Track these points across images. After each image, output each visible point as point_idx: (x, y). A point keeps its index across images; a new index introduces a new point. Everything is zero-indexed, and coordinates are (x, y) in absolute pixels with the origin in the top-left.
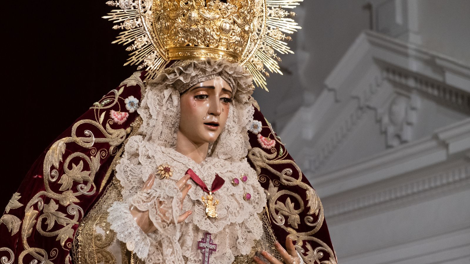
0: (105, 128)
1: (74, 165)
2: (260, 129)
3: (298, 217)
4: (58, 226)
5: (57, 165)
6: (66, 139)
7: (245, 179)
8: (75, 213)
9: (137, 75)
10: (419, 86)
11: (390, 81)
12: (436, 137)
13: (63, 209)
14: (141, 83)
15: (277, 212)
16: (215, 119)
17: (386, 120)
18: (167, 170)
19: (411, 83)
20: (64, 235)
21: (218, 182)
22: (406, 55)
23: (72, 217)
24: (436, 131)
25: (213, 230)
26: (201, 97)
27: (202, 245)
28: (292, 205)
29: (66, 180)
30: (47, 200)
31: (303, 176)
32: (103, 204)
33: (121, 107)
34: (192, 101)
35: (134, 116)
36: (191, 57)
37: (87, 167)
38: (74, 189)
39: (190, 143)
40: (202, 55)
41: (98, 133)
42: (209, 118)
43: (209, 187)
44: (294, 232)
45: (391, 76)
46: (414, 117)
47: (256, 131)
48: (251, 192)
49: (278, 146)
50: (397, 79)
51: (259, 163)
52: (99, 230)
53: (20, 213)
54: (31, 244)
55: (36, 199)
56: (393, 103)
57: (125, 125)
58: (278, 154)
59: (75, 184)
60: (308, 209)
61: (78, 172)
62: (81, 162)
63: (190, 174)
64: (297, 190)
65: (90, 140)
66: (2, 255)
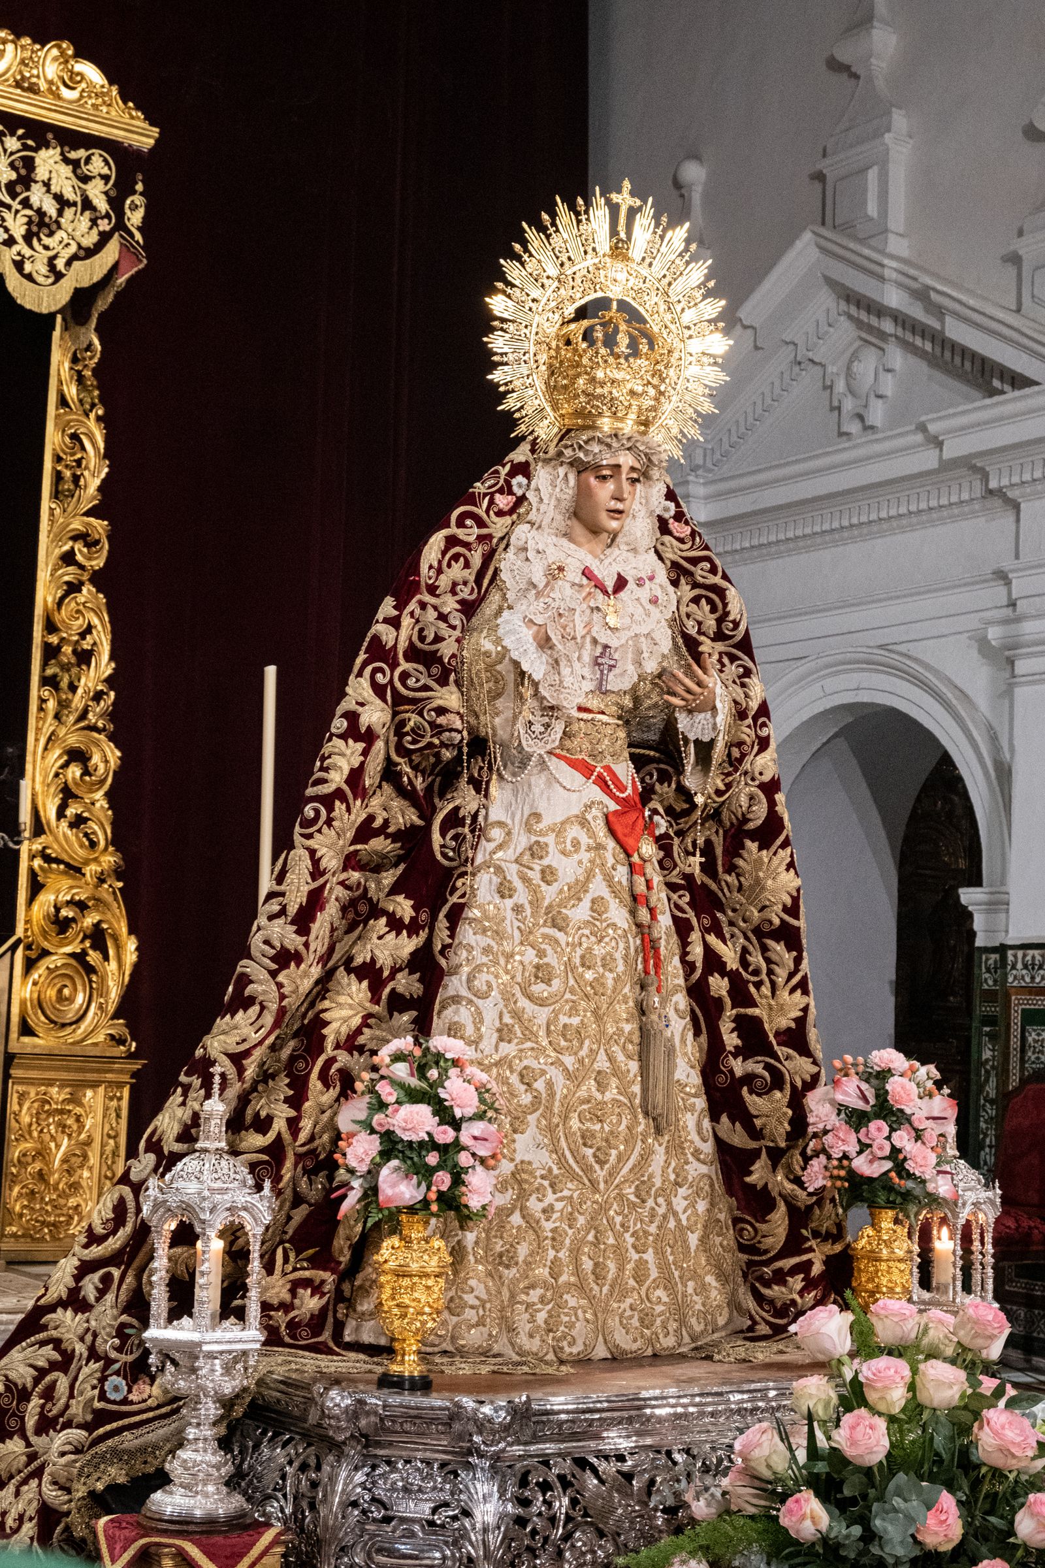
0: (488, 516)
1: (453, 563)
2: (672, 513)
3: (713, 623)
4: (438, 639)
5: (435, 564)
6: (444, 532)
7: (651, 578)
8: (457, 622)
9: (525, 447)
10: (900, 332)
11: (850, 317)
12: (922, 428)
13: (443, 617)
14: (531, 459)
15: (688, 616)
16: (620, 506)
17: (840, 386)
18: (561, 569)
19: (888, 326)
20: (447, 649)
21: (621, 583)
22: (882, 278)
23: (454, 628)
24: (923, 418)
25: (614, 643)
26: (604, 478)
27: (600, 661)
28: (707, 608)
29: (444, 582)
30: (423, 605)
31: (723, 572)
32: (488, 609)
33: (507, 489)
34: (592, 481)
35: (521, 500)
36: (593, 427)
37: (467, 565)
38: (453, 592)
39: (587, 532)
40: (606, 424)
41: (481, 524)
42: (613, 504)
43: (610, 590)
44: (708, 641)
45: (853, 310)
46: (888, 385)
47: (666, 516)
48: (659, 593)
49: (693, 533)
50: (863, 316)
51: (669, 555)
52: (487, 645)
53: (395, 622)
54: (408, 659)
55: (413, 605)
56: (854, 357)
57: (511, 512)
58: (693, 544)
59: (455, 584)
60: (727, 614)
61: (457, 571)
62: (462, 559)
63: (587, 573)
64: (715, 588)
65: (470, 533)
66: (375, 671)
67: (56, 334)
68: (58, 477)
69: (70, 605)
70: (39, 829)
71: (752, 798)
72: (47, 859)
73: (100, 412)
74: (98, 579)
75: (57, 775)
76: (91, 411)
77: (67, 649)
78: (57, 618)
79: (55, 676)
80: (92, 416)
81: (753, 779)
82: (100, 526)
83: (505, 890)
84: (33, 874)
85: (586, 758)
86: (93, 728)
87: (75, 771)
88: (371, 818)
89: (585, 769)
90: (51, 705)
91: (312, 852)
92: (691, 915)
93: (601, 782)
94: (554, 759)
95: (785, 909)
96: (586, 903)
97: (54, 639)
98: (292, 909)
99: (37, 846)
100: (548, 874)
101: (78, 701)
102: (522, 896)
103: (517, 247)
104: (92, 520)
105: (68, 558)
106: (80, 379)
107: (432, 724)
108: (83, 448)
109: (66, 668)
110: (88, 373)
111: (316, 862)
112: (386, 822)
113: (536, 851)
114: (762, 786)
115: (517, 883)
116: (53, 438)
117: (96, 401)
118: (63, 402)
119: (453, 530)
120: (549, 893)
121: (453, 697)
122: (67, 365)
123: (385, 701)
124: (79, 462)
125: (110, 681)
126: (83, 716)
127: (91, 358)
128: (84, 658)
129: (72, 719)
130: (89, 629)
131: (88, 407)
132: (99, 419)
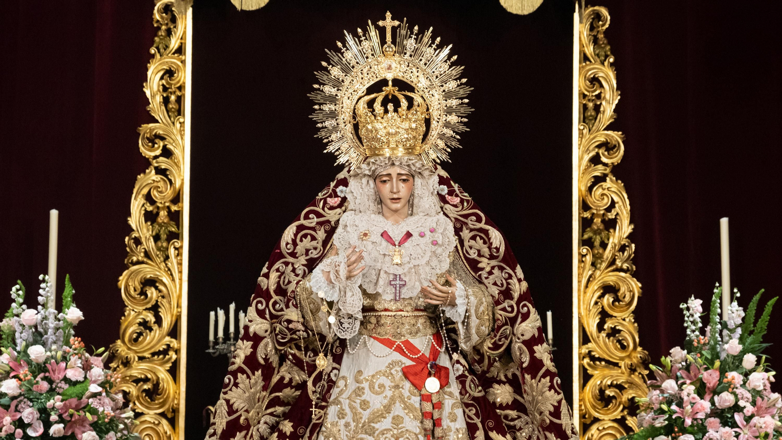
0: (324, 211)
1: (304, 239)
2: (446, 191)
3: (486, 249)
4: (289, 283)
7: (433, 231)
8: (301, 272)
9: (345, 170)
13: (294, 270)
14: (347, 176)
15: (471, 247)
18: (366, 235)
20: (291, 288)
26: (385, 182)
27: (393, 283)
28: (481, 242)
29: (300, 250)
30: (286, 264)
33: (334, 194)
34: (381, 184)
38: (306, 254)
39: (389, 211)
40: (387, 152)
42: (391, 196)
44: (486, 260)
47: (443, 193)
48: (439, 238)
49: (462, 201)
51: (451, 215)
54: (277, 294)
55: (278, 265)
58: (463, 207)
59: (307, 251)
60: (491, 244)
61: (307, 243)
62: (309, 236)
63: (384, 235)
64: (481, 230)
65: (313, 221)
66: (258, 302)
67: (576, 16)
68: (585, 108)
69: (598, 191)
70: (585, 339)
71: (520, 348)
72: (593, 359)
73: (612, 60)
74: (618, 171)
75: (596, 303)
76: (605, 60)
77: (598, 220)
78: (590, 201)
79: (590, 238)
80: (606, 63)
81: (519, 339)
82: (616, 136)
83: (341, 415)
84: (584, 370)
85: (390, 338)
86: (620, 270)
87: (608, 299)
88: (282, 378)
89: (388, 343)
90: (589, 259)
91: (228, 401)
92: (478, 422)
93: (399, 350)
94: (372, 339)
95: (551, 414)
96: (389, 418)
97: (587, 215)
98: (219, 432)
99: (584, 350)
100: (365, 404)
101: (608, 253)
102: (349, 418)
103: (324, 64)
104: (610, 132)
105: (595, 160)
106: (595, 41)
107: (287, 328)
108: (601, 86)
109: (597, 232)
110: (601, 36)
111: (230, 406)
112: (291, 380)
113: (359, 392)
114: (524, 342)
115: (347, 410)
116: (578, 83)
117: (609, 53)
118: (585, 58)
119: (302, 221)
120: (365, 415)
121: (293, 314)
122: (585, 33)
123: (266, 319)
124: (598, 97)
125: (631, 237)
126: (613, 262)
127: (603, 25)
128: (611, 224)
129: (604, 265)
130: (613, 204)
131: (603, 58)
132: (612, 65)
